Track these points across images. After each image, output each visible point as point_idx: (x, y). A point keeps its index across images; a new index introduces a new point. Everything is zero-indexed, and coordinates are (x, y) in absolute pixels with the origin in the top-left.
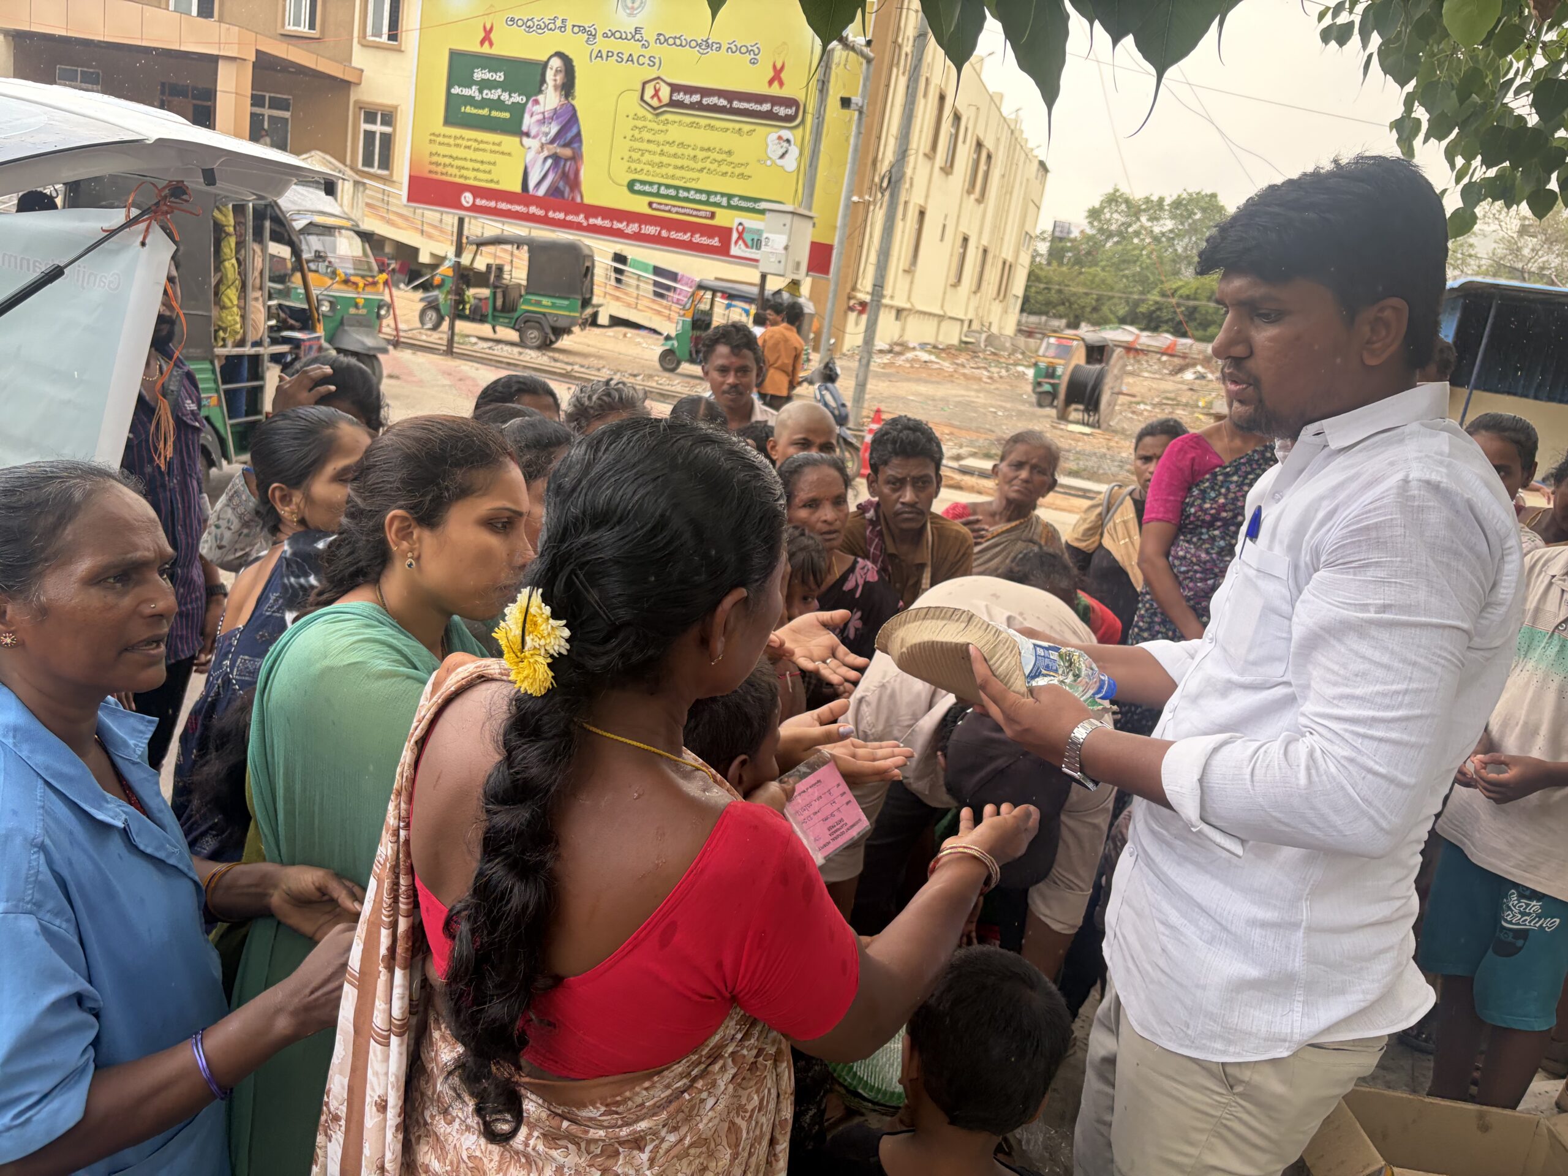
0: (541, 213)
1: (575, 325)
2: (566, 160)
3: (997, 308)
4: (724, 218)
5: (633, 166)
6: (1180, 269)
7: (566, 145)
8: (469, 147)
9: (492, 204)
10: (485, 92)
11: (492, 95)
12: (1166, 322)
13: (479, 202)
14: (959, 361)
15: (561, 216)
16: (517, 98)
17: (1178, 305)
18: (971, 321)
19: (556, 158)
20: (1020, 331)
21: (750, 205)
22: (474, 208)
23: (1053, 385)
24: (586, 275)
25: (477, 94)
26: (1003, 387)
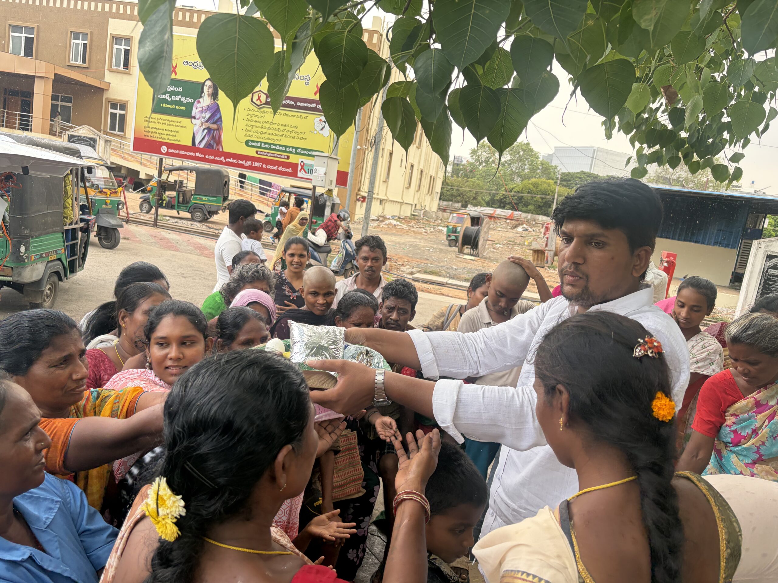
0: (202, 156)
1: (220, 210)
2: (214, 130)
3: (428, 198)
4: (294, 159)
5: (248, 133)
6: (514, 178)
7: (214, 123)
8: (165, 124)
9: (177, 152)
10: (173, 97)
11: (177, 98)
12: (509, 204)
13: (170, 151)
14: (411, 225)
15: (212, 157)
16: (189, 100)
17: (514, 196)
18: (416, 205)
19: (209, 129)
20: (439, 209)
21: (307, 152)
22: (168, 154)
23: (456, 236)
24: (225, 185)
25: (169, 97)
26: (432, 237)
